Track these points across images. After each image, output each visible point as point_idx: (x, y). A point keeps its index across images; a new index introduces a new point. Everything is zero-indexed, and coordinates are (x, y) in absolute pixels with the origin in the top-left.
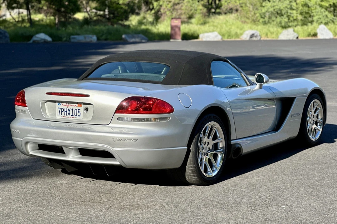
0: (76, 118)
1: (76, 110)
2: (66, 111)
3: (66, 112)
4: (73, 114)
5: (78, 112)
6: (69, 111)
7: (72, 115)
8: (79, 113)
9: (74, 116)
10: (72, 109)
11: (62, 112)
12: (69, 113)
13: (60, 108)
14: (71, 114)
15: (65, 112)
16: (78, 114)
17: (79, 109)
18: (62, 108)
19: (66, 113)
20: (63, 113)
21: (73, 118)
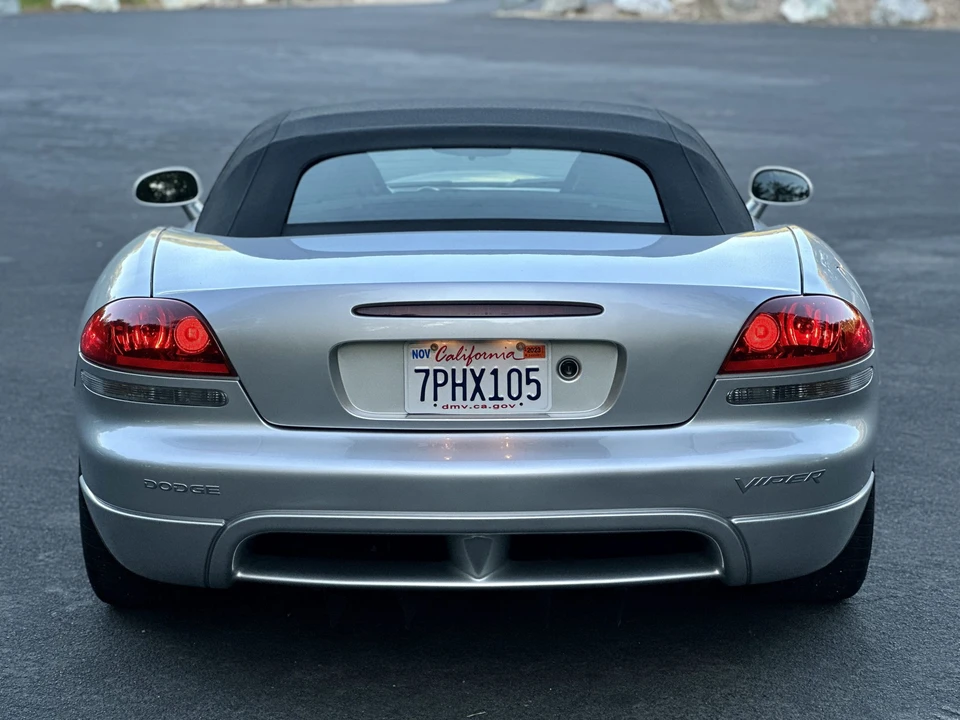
0: (518, 410)
1: (515, 376)
2: (459, 381)
3: (464, 385)
4: (502, 393)
5: (529, 381)
6: (478, 380)
7: (496, 398)
8: (534, 385)
9: (507, 401)
10: (495, 372)
11: (436, 385)
12: (478, 389)
13: (427, 372)
14: (489, 392)
15: (455, 385)
16: (531, 390)
17: (528, 371)
18: (436, 371)
19: (459, 390)
20: (445, 392)
21: (501, 411)
